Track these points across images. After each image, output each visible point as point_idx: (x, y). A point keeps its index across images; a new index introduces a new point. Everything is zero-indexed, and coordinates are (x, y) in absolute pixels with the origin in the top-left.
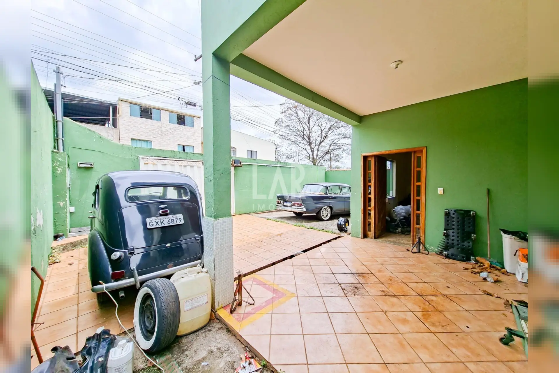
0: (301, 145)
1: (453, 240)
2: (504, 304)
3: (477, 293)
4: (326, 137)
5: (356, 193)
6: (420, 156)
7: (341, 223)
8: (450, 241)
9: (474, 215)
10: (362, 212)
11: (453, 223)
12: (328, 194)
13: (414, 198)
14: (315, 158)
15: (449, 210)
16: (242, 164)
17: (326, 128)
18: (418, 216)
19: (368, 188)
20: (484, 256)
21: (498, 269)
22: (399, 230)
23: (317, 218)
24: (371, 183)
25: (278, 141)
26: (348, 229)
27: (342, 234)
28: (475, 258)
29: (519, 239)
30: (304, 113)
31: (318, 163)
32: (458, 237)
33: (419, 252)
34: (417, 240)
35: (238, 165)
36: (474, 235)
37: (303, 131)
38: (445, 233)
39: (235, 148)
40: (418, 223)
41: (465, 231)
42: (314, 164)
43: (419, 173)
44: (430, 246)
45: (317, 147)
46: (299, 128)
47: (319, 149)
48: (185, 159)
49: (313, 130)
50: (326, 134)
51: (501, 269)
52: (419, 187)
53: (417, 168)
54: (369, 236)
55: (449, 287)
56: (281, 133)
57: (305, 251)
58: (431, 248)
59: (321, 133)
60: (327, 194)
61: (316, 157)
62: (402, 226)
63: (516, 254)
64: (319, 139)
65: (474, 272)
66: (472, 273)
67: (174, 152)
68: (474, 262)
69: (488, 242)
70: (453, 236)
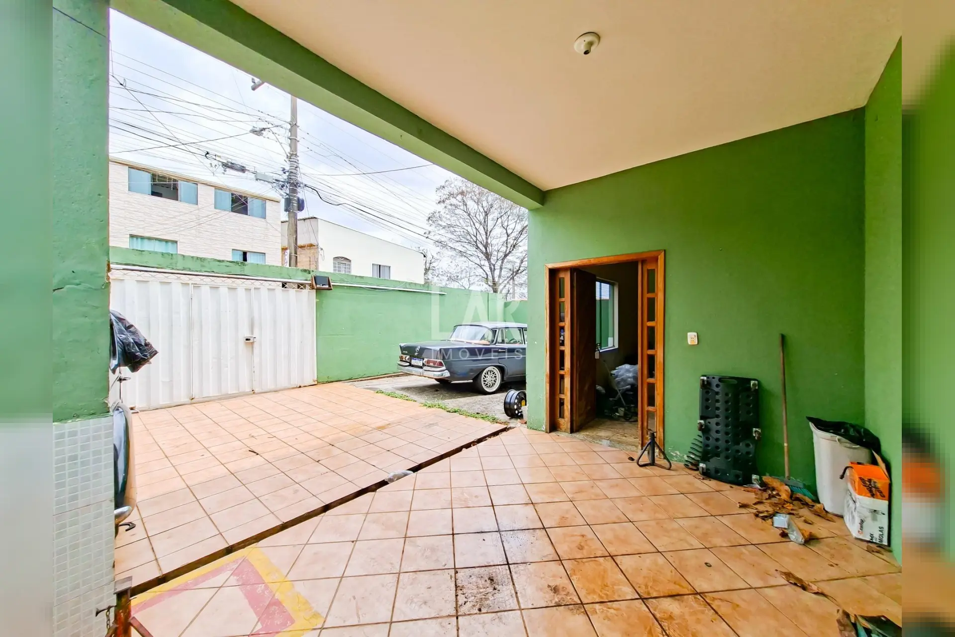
0: (472, 258)
1: (717, 440)
2: (839, 621)
3: (773, 582)
4: (514, 246)
5: (536, 343)
6: (654, 270)
7: (512, 401)
8: (711, 442)
9: (757, 388)
10: (548, 380)
11: (718, 405)
12: (496, 343)
13: (642, 351)
14: (497, 281)
15: (708, 378)
16: (333, 285)
17: (515, 230)
18: (651, 388)
19: (560, 332)
20: (777, 472)
21: (806, 504)
22: (621, 411)
23: (474, 388)
24: (564, 322)
25: (432, 250)
26: (524, 413)
27: (513, 423)
28: (761, 479)
29: (849, 442)
30: (478, 205)
31: (503, 289)
32: (727, 434)
33: (653, 463)
34: (648, 438)
35: (324, 286)
36: (757, 429)
37: (477, 235)
38: (701, 425)
39: (348, 259)
40: (651, 402)
41: (740, 420)
42: (495, 291)
43: (652, 303)
44: (674, 449)
45: (500, 262)
46: (469, 229)
47: (504, 266)
48: (197, 271)
49: (493, 233)
50: (515, 241)
51: (813, 504)
52: (652, 330)
53: (648, 293)
54: (561, 427)
55: (710, 566)
56: (437, 238)
57: (415, 469)
58: (676, 454)
59: (506, 239)
60: (494, 343)
61: (499, 280)
62: (626, 404)
63: (845, 476)
64: (504, 249)
65: (761, 515)
66: (757, 516)
67: (171, 256)
68: (759, 487)
69: (785, 445)
70: (717, 432)
